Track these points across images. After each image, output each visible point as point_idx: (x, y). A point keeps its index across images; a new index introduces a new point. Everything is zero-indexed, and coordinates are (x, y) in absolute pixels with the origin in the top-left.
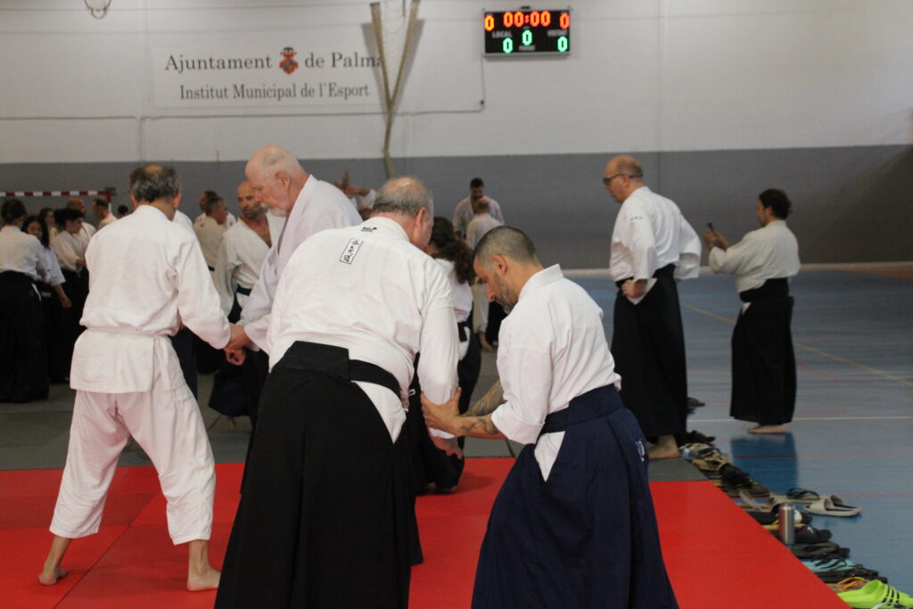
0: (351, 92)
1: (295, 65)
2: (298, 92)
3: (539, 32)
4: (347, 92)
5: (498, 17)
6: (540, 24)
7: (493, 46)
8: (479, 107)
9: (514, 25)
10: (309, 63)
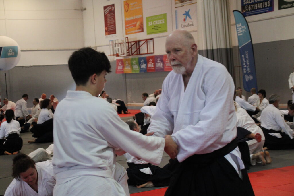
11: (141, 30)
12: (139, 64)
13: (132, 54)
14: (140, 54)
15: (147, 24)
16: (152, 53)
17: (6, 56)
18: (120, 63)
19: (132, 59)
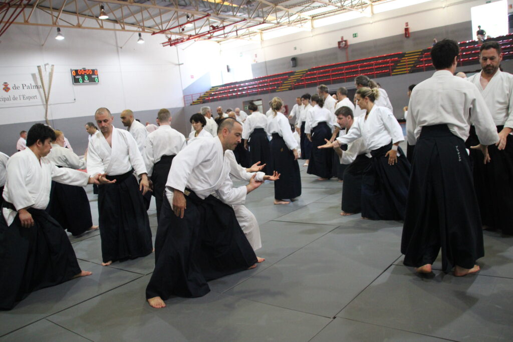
0: (31, 98)
1: (9, 89)
2: (11, 99)
3: (89, 76)
4: (29, 98)
5: (76, 71)
6: (89, 74)
7: (76, 81)
8: (74, 101)
9: (81, 74)
10: (14, 88)
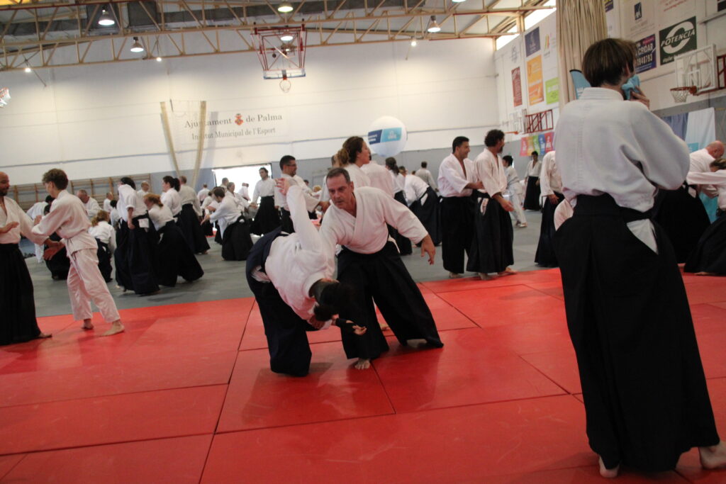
11: (541, 99)
12: (539, 143)
13: (534, 131)
14: (542, 130)
15: (547, 91)
16: (550, 129)
17: (387, 140)
18: (524, 142)
19: (533, 138)
